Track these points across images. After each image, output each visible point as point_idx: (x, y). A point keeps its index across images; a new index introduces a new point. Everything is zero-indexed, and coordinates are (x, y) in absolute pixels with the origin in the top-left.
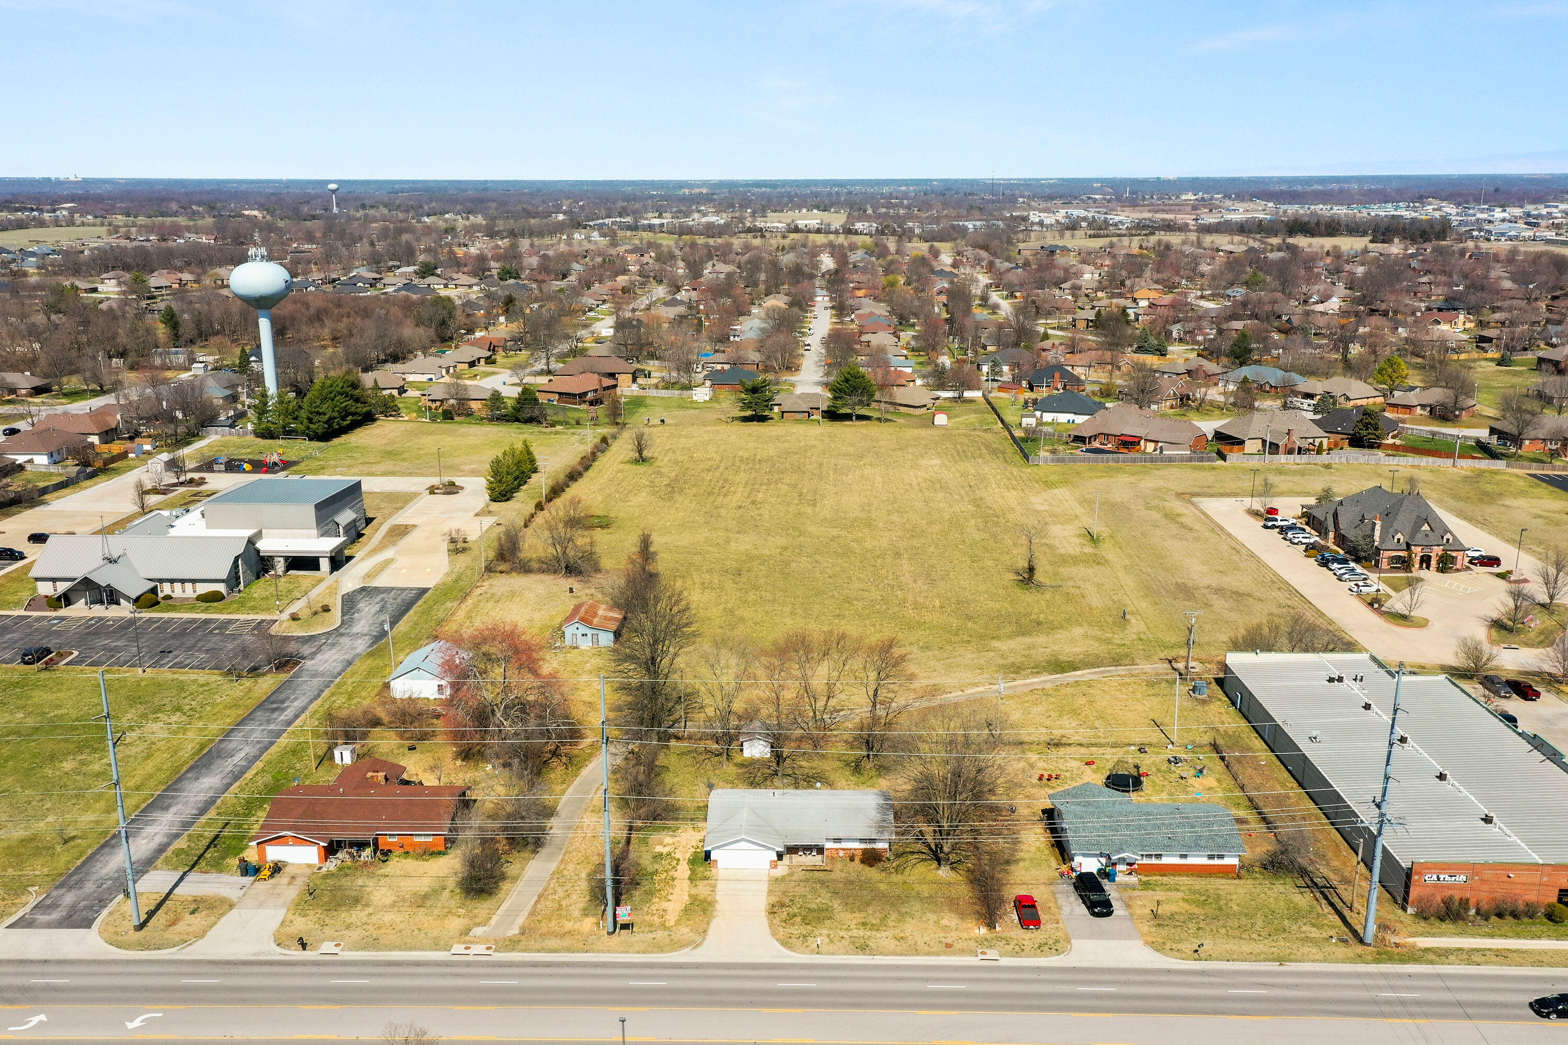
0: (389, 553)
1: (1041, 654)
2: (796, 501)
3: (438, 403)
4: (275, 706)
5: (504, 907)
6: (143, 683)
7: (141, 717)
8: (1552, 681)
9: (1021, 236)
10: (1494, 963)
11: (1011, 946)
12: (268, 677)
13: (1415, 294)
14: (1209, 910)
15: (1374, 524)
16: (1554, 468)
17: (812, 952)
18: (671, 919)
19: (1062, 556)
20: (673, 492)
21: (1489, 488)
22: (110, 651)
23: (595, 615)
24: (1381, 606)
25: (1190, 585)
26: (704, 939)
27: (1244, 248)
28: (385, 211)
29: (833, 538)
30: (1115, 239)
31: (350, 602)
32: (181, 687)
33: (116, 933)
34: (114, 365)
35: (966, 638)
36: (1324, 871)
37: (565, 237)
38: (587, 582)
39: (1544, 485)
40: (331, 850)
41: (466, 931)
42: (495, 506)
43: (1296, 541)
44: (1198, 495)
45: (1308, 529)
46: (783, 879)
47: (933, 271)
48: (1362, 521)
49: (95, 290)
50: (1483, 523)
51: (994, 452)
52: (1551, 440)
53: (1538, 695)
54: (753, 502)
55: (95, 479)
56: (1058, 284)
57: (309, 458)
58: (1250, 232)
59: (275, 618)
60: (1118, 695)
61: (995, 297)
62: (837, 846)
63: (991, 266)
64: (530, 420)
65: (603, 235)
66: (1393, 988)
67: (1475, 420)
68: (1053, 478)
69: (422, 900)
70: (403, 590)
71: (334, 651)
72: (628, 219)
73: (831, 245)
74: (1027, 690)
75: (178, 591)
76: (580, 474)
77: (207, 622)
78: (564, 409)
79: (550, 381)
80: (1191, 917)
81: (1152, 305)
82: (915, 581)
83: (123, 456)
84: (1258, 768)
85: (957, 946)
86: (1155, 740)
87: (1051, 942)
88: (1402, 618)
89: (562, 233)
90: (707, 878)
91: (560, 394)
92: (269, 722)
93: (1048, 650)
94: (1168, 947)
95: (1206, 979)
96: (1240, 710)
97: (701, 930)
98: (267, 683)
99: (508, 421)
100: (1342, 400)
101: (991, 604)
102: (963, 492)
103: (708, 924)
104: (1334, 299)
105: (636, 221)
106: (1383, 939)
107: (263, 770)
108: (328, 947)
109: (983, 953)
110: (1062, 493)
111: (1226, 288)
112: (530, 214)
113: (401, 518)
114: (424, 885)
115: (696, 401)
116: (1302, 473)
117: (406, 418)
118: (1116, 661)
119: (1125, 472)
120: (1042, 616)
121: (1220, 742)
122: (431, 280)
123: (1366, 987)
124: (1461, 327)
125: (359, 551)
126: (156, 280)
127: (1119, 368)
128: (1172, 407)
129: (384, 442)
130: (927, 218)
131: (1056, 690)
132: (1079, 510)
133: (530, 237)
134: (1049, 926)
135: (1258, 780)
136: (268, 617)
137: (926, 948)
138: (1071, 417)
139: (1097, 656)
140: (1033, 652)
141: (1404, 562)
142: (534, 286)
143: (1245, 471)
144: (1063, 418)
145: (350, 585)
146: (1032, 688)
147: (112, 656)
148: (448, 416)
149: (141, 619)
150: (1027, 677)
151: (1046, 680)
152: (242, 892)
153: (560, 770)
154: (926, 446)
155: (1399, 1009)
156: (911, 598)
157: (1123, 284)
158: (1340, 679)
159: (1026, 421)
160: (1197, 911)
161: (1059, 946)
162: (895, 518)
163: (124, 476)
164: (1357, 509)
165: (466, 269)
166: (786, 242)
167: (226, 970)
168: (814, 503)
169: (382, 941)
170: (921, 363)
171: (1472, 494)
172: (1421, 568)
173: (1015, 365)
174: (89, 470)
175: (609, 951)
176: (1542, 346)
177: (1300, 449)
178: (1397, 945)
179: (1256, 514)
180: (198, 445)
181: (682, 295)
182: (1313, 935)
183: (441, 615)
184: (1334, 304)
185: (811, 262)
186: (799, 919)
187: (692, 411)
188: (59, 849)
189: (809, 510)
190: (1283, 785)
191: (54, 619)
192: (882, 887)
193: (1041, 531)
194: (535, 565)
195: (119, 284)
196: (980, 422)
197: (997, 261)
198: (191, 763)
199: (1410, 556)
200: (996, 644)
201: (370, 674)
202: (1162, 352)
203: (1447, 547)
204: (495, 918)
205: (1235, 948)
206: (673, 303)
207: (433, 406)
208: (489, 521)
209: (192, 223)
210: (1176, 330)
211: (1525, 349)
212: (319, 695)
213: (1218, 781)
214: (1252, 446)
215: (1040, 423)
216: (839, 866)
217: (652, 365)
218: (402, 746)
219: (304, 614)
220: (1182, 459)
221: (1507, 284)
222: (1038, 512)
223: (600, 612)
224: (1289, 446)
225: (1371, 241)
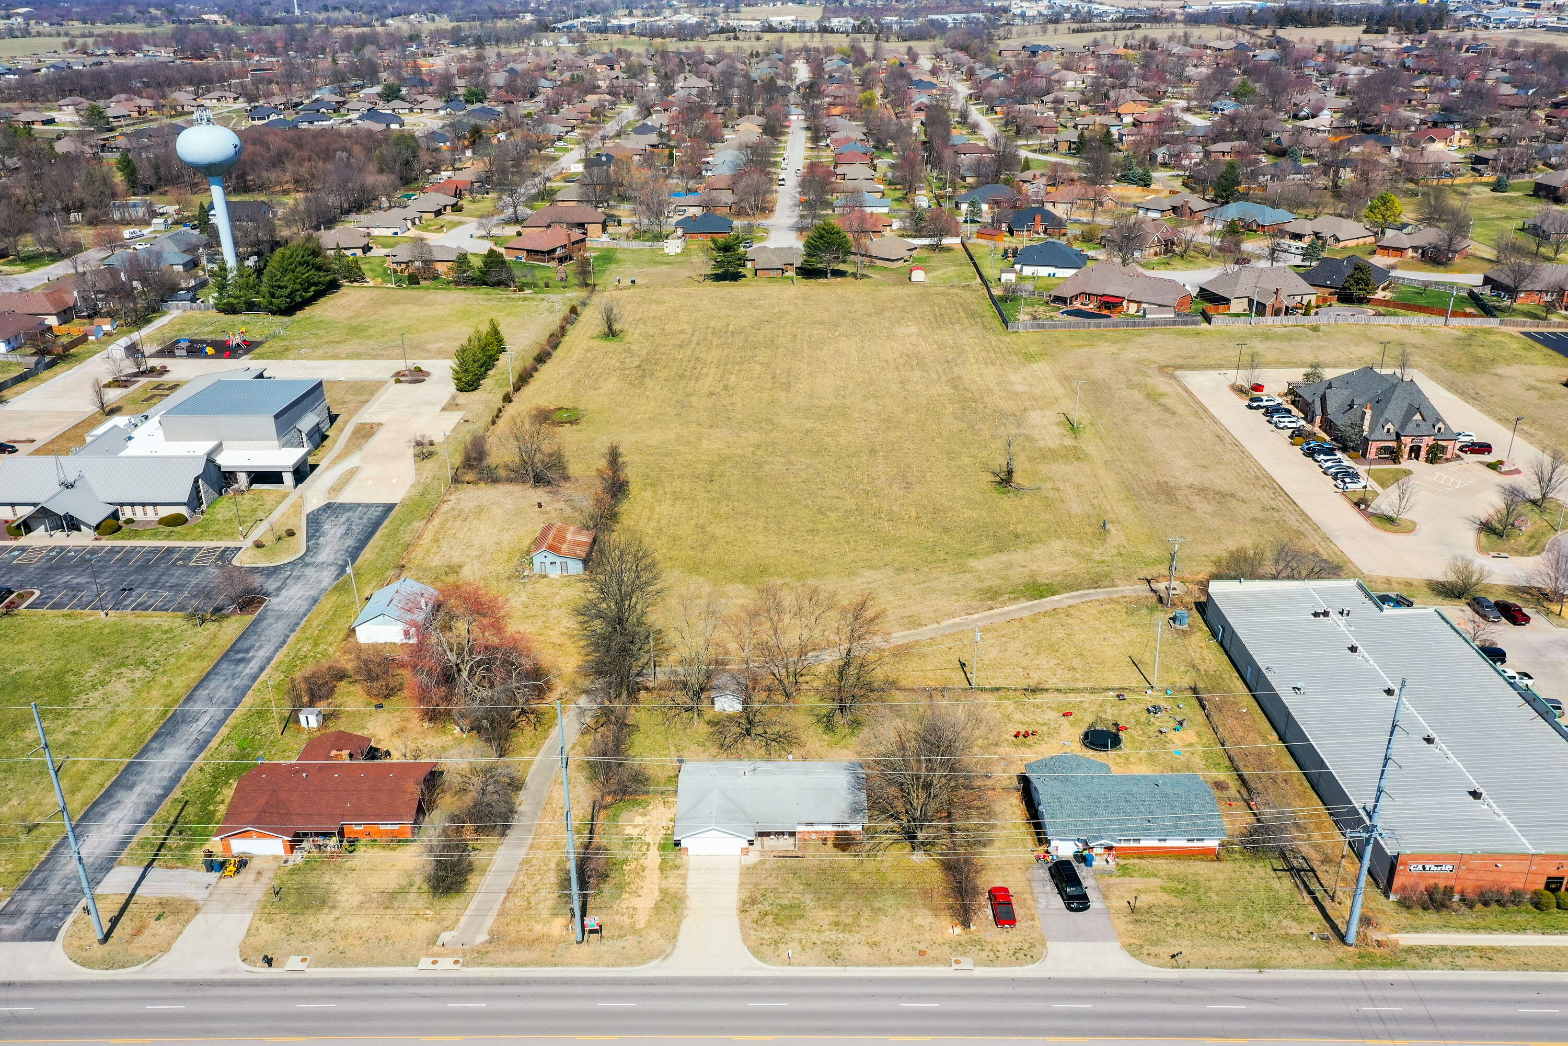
0: (353, 461)
1: (1018, 576)
2: (769, 385)
3: (403, 266)
4: (240, 656)
5: (472, 906)
6: (106, 631)
7: (103, 672)
8: (1542, 597)
9: (1001, 32)
10: (1479, 967)
11: (986, 953)
12: (233, 618)
13: (1410, 101)
14: (1188, 900)
15: (1364, 413)
16: (1549, 326)
17: (783, 964)
18: (641, 920)
19: (1040, 449)
20: (643, 376)
21: (1481, 352)
22: (72, 589)
23: (563, 540)
24: (1368, 506)
25: (1171, 485)
26: (675, 946)
27: (1232, 45)
28: (349, 13)
29: (807, 433)
30: (1098, 35)
31: (315, 522)
32: (145, 634)
33: (81, 947)
34: (72, 219)
35: (943, 557)
36: (1305, 849)
37: (533, 43)
38: (556, 493)
39: (1538, 346)
40: (297, 839)
41: (433, 940)
42: (463, 398)
43: (1281, 425)
44: (1181, 367)
45: (1295, 411)
46: (755, 867)
47: (911, 82)
48: (1351, 406)
49: (51, 121)
50: (1474, 398)
51: (972, 315)
52: (1547, 292)
53: (1527, 619)
54: (726, 388)
55: (56, 369)
56: (1040, 95)
57: (274, 336)
58: (1239, 23)
59: (237, 544)
60: (1097, 624)
61: (976, 114)
62: (810, 829)
63: (971, 73)
64: (498, 284)
65: (573, 41)
66: (1372, 1000)
67: (1468, 263)
68: (1033, 349)
69: (390, 899)
70: (368, 506)
71: (299, 585)
72: (597, 19)
73: (806, 49)
74: (1004, 619)
75: (140, 514)
76: (549, 355)
77: (170, 551)
78: (533, 267)
79: (519, 234)
80: (1170, 910)
81: (1137, 124)
82: (891, 485)
83: (83, 339)
84: (1239, 716)
85: (931, 953)
86: (1134, 684)
87: (1026, 946)
88: (1388, 521)
89: (529, 38)
90: (677, 867)
91: (528, 251)
92: (234, 676)
93: (1026, 570)
94: (1145, 951)
95: (1184, 992)
96: (1221, 644)
97: (671, 935)
98: (233, 626)
99: (475, 285)
100: (1331, 241)
101: (968, 513)
102: (940, 370)
103: (678, 926)
104: (1326, 112)
105: (605, 22)
106: (1365, 938)
107: (228, 737)
108: (294, 963)
109: (957, 962)
110: (1042, 368)
111: (1214, 100)
112: (497, 15)
113: (367, 416)
114: (391, 881)
115: (668, 255)
116: (1289, 338)
117: (371, 284)
118: (1095, 583)
119: (1107, 340)
120: (1020, 526)
121: (1201, 685)
122: (396, 103)
123: (1343, 999)
124: (1456, 144)
125: (324, 458)
126: (114, 107)
127: (1101, 204)
128: (1156, 254)
129: (350, 314)
130: (905, 10)
131: (1034, 620)
132: (1059, 391)
133: (497, 44)
134: (1024, 924)
135: (1240, 733)
136: (232, 544)
137: (899, 956)
138: (1052, 270)
139: (1076, 577)
140: (1011, 572)
141: (1392, 452)
142: (500, 109)
143: (1231, 336)
144: (1044, 271)
145: (315, 501)
146: (1009, 617)
147: (75, 596)
148: (414, 280)
149: (102, 548)
150: (1004, 604)
151: (1022, 607)
152: (208, 891)
153: (528, 731)
154: (903, 308)
155: (1378, 1027)
156: (886, 508)
157: (1107, 96)
158: (1326, 614)
159: (1005, 277)
160: (1175, 902)
161: (1035, 951)
162: (871, 405)
163: (83, 364)
164: (1346, 393)
165: (431, 89)
166: (760, 47)
167: (191, 993)
168: (787, 387)
169: (349, 955)
170: (897, 200)
171: (1464, 362)
172: (1410, 458)
173: (995, 203)
174: (48, 359)
175: (577, 965)
176: (1540, 166)
177: (1287, 308)
178: (1380, 944)
179: (1240, 390)
180: (160, 322)
181: (655, 120)
182: (1294, 931)
183: (407, 538)
184: (1325, 118)
185: (785, 71)
186: (770, 918)
187: (664, 267)
188: (23, 838)
189: (782, 396)
190: (1265, 739)
191: (16, 549)
192: (856, 876)
193: (1019, 419)
194: (502, 473)
195: (78, 111)
196: (959, 276)
197: (977, 65)
198: (156, 729)
199: (1400, 447)
200: (972, 563)
201: (337, 612)
202: (1145, 182)
203: (1438, 437)
204: (463, 920)
205: (1214, 951)
206: (643, 130)
207: (399, 269)
208: (456, 417)
209: (150, 31)
210: (1161, 153)
211: (1522, 171)
212: (284, 642)
213: (1199, 734)
214: (1238, 306)
215: (1021, 278)
216: (810, 852)
217: (623, 211)
218: (368, 704)
219: (268, 540)
220: (1166, 323)
221: (1506, 89)
222: (1017, 394)
223: (569, 537)
224: (1276, 306)
225: (1365, 32)
